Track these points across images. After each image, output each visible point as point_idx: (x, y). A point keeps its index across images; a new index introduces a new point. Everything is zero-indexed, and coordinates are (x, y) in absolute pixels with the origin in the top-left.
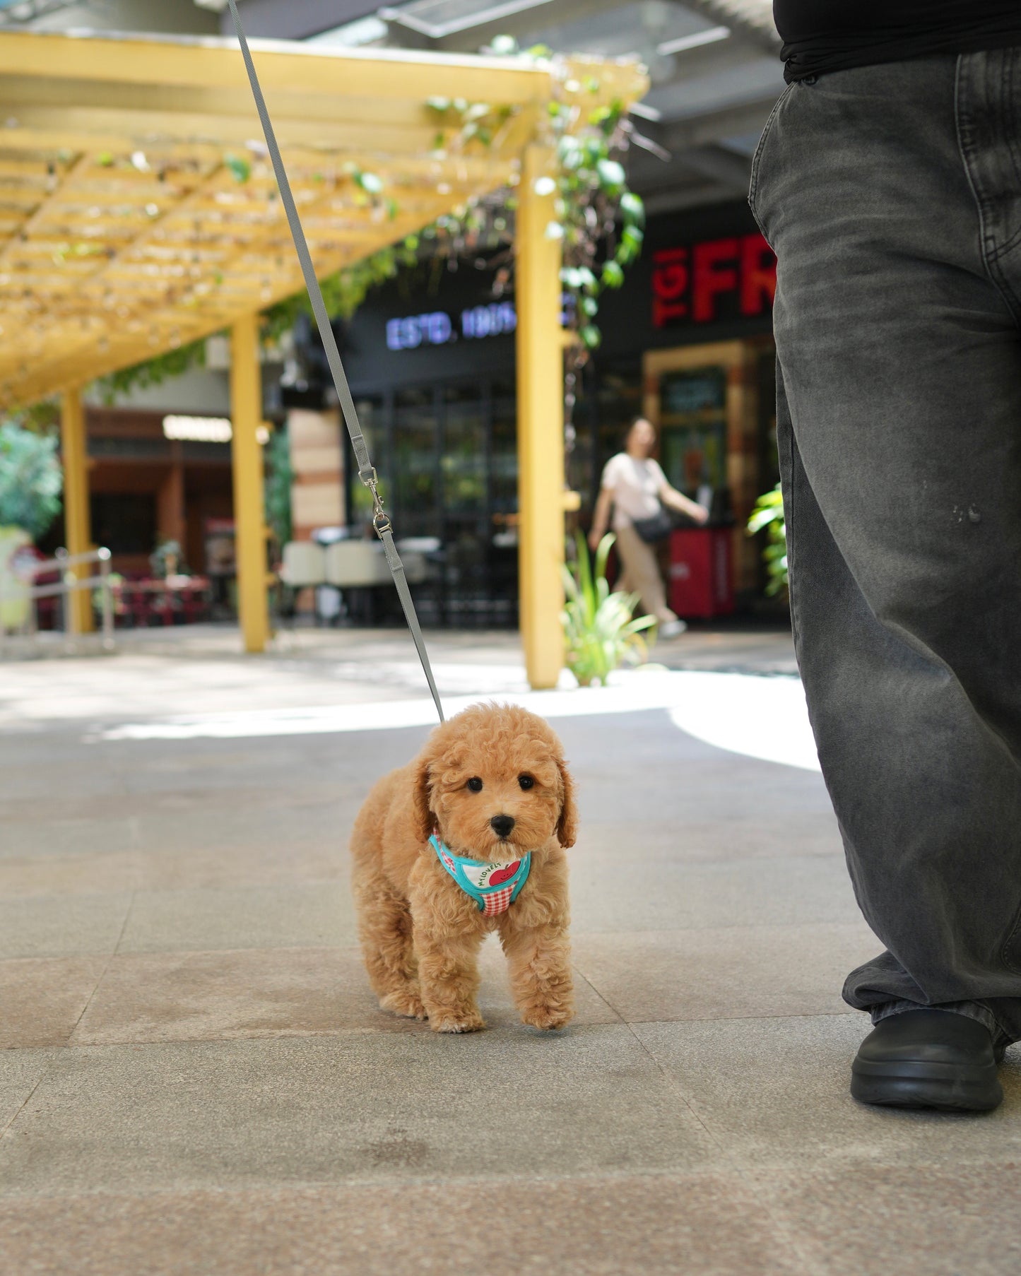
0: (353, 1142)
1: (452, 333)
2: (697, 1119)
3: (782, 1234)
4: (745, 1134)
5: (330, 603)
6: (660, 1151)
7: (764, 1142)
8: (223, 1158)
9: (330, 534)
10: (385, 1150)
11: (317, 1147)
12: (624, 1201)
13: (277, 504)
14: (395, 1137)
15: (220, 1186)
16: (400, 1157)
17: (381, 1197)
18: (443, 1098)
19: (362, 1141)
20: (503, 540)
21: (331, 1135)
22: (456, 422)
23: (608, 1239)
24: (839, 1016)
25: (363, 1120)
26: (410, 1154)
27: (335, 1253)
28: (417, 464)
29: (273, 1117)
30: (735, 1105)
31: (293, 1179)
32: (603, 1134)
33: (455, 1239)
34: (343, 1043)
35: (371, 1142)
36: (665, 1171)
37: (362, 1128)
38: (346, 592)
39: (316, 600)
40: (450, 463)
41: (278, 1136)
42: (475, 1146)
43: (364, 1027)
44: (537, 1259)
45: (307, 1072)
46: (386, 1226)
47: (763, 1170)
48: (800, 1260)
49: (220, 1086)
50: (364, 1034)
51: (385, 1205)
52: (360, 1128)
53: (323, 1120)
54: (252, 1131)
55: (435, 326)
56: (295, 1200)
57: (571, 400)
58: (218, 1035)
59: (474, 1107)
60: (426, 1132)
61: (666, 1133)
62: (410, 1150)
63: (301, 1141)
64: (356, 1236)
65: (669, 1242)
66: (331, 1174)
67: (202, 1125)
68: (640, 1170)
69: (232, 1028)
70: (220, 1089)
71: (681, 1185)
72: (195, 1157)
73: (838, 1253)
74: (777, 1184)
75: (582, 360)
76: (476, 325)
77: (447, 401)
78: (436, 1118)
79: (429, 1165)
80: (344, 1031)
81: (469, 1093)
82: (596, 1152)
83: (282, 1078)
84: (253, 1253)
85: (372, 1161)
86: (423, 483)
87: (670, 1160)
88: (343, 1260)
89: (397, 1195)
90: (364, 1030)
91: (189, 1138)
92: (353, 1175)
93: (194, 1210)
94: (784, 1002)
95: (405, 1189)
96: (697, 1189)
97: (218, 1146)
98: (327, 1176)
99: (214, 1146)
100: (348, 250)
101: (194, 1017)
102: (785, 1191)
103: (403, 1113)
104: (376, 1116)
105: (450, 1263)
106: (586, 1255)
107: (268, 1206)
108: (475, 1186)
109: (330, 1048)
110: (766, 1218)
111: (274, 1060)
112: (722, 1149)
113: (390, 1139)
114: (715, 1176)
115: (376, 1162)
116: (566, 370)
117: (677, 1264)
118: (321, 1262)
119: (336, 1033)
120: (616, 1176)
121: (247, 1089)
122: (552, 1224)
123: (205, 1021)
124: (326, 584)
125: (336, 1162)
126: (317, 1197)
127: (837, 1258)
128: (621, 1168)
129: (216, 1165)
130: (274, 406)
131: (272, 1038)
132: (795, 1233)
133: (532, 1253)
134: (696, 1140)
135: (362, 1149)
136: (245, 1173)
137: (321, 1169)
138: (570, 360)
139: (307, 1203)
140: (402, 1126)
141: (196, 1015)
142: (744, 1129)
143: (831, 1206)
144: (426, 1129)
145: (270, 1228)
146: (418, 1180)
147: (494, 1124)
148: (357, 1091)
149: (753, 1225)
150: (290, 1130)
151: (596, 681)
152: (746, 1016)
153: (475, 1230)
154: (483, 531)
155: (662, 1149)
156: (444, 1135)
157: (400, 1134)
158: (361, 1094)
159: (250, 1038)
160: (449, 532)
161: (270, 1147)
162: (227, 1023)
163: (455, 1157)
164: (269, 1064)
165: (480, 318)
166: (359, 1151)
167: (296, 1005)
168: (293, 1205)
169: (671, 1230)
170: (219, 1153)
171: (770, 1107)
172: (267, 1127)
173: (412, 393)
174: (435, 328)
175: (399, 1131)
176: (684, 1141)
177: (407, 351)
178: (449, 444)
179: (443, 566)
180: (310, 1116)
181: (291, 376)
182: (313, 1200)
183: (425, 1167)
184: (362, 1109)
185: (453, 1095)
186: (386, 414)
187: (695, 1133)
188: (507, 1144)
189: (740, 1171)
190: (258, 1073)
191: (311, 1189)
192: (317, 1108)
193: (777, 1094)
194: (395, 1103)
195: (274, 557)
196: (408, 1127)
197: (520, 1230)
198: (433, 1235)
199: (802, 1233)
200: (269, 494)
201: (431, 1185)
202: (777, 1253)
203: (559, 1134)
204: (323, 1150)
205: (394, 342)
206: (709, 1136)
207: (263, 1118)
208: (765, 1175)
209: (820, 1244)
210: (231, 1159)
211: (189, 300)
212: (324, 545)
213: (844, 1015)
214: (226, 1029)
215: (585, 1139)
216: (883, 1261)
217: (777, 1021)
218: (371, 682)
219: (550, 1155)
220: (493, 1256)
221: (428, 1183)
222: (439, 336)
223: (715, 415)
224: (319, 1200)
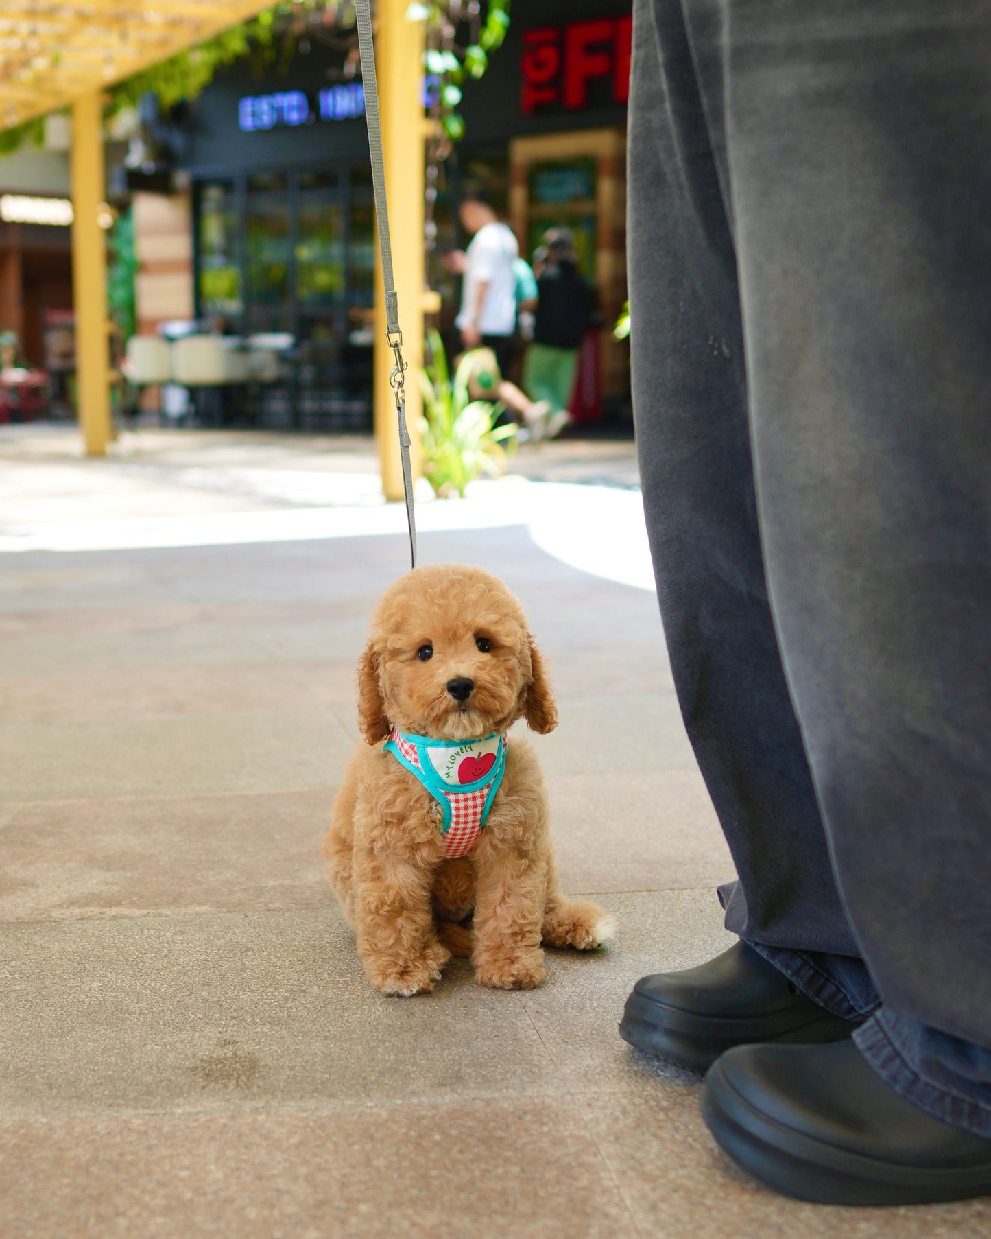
0: (182, 1056)
1: (309, 114)
2: (532, 1026)
3: (610, 1178)
4: (580, 1046)
5: (176, 402)
6: (493, 1069)
7: (599, 1056)
8: (48, 1077)
9: (178, 328)
10: (214, 1067)
11: (145, 1064)
12: (454, 1133)
13: (120, 294)
14: (225, 1050)
15: (44, 1114)
16: (229, 1076)
17: (209, 1128)
18: (277, 1000)
19: (191, 1055)
20: (360, 338)
21: (160, 1047)
22: (313, 208)
23: (436, 1182)
24: (684, 892)
25: (193, 1029)
26: (240, 1072)
27: (160, 1202)
28: (271, 253)
29: (101, 1024)
30: (573, 1008)
31: (119, 1105)
32: (436, 1046)
33: (281, 1183)
34: (176, 925)
35: (200, 1057)
36: (497, 1095)
37: (192, 1038)
38: (194, 391)
39: (161, 399)
40: (305, 253)
41: (105, 1050)
42: (307, 1062)
43: (200, 904)
44: (363, 1208)
45: (137, 964)
46: (212, 1167)
47: (595, 1093)
48: (626, 1209)
49: (47, 983)
50: (197, 914)
51: (212, 1139)
52: (189, 1039)
53: (152, 1027)
54: (79, 1042)
55: (291, 104)
56: (121, 1133)
57: (433, 194)
58: (46, 915)
59: (308, 1010)
60: (257, 1045)
61: (501, 1045)
62: (240, 1068)
63: (128, 1056)
64: (182, 1180)
65: (498, 1186)
66: (159, 1099)
67: (28, 1034)
68: (473, 1094)
69: (61, 906)
70: (46, 987)
71: (513, 1113)
72: (19, 1077)
73: (664, 1199)
74: (608, 1111)
75: (443, 152)
76: (335, 106)
77: (303, 187)
78: (268, 1026)
79: (259, 1087)
80: (177, 909)
81: (304, 991)
82: (428, 1070)
83: (111, 973)
84: (76, 1202)
85: (201, 1082)
86: (277, 273)
87: (503, 1080)
88: (167, 1210)
89: (225, 1126)
90: (198, 909)
91: (13, 1051)
92: (181, 1100)
93: (16, 1146)
94: (629, 873)
95: (233, 1118)
96: (528, 1117)
97: (43, 1062)
98: (154, 1102)
99: (39, 1062)
100: (198, 26)
101: (21, 890)
102: (616, 1120)
103: (235, 1018)
104: (207, 1023)
105: (276, 1212)
106: (413, 1202)
107: (93, 1140)
108: (305, 1115)
109: (162, 933)
110: (595, 1155)
111: (103, 948)
112: (556, 1066)
113: (220, 1053)
114: (548, 1101)
115: (205, 1083)
116: (428, 161)
117: (503, 1214)
118: (145, 1214)
119: (169, 912)
120: (448, 1099)
121: (75, 987)
122: (380, 1163)
123: (33, 895)
124: (172, 382)
125: (164, 1083)
126: (143, 1128)
127: (663, 1206)
128: (453, 1091)
129: (41, 1087)
130: (118, 189)
131: (103, 918)
132: (623, 1173)
133: (359, 1201)
134: (531, 1054)
135: (190, 1067)
136: (70, 1098)
137: (148, 1093)
138: (432, 151)
139: (133, 1137)
140: (232, 1036)
141: (23, 888)
142: (580, 1040)
143: (661, 1139)
144: (257, 1040)
145: (94, 1169)
146: (247, 1106)
147: (329, 1031)
148: (188, 990)
149: (582, 1165)
150: (118, 1041)
151: (453, 493)
152: (589, 892)
153: (303, 1171)
154: (339, 326)
155: (496, 1066)
156: (275, 1047)
157: (230, 1047)
158: (191, 993)
159: (80, 919)
160: (303, 328)
161: (96, 1064)
162: (56, 899)
163: (285, 1077)
164: (98, 953)
165: (339, 98)
166: (188, 1068)
167: (129, 874)
168: (118, 1139)
169: (500, 1171)
170: (44, 1072)
171: (607, 1012)
172: (95, 1037)
173: (264, 178)
174: (291, 108)
175: (229, 1043)
176: (518, 1055)
177: (260, 132)
178: (304, 232)
179: (297, 365)
180: (139, 1023)
181: (137, 157)
182: (139, 1133)
183: (255, 1089)
184: (192, 1014)
185: (287, 994)
186: (238, 199)
187: (530, 1045)
188: (340, 1059)
189: (572, 1095)
190: (86, 965)
191: (136, 1118)
192: (146, 1012)
193: (616, 994)
194: (227, 1006)
195: (116, 351)
196: (239, 1037)
197: (348, 1170)
198: (260, 1178)
199: (630, 1174)
200: (112, 283)
201: (260, 1113)
202: (604, 1199)
203: (394, 1045)
204: (151, 1067)
205: (247, 122)
206: (544, 1049)
207: (90, 1025)
208: (598, 1100)
209: (647, 1188)
210: (56, 1080)
211: (26, 75)
212: (171, 340)
213: (689, 891)
214: (54, 906)
215: (418, 1052)
216: (709, 1209)
217: (620, 898)
218: (218, 490)
219: (382, 1073)
220: (320, 1204)
221: (256, 1111)
222: (294, 117)
223: (585, 208)
224: (146, 1133)
